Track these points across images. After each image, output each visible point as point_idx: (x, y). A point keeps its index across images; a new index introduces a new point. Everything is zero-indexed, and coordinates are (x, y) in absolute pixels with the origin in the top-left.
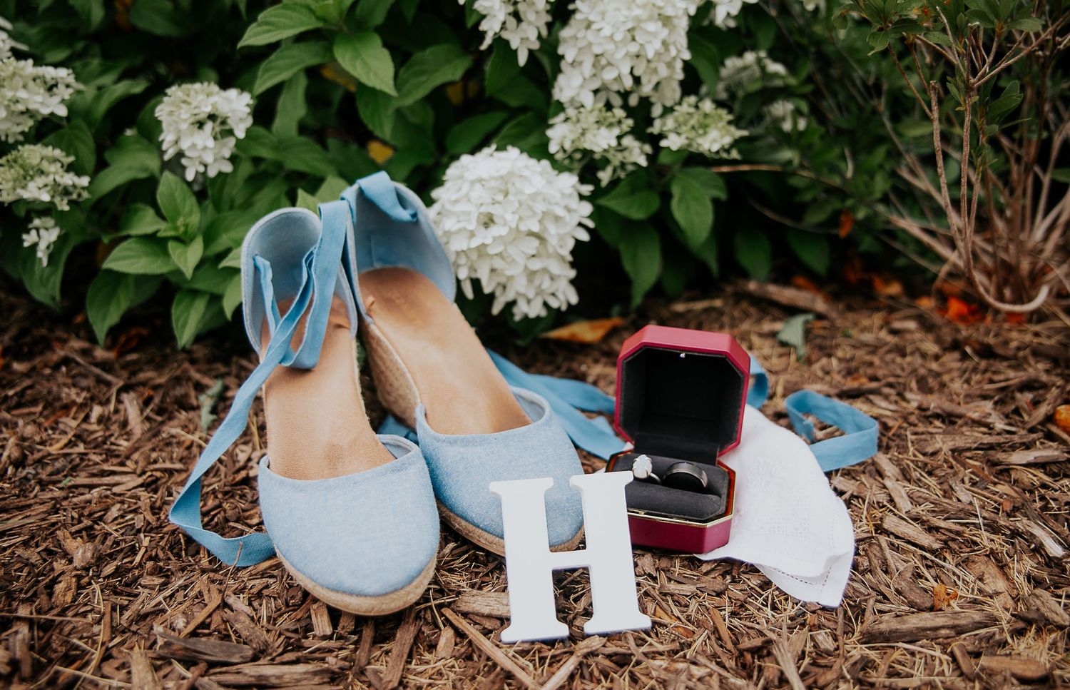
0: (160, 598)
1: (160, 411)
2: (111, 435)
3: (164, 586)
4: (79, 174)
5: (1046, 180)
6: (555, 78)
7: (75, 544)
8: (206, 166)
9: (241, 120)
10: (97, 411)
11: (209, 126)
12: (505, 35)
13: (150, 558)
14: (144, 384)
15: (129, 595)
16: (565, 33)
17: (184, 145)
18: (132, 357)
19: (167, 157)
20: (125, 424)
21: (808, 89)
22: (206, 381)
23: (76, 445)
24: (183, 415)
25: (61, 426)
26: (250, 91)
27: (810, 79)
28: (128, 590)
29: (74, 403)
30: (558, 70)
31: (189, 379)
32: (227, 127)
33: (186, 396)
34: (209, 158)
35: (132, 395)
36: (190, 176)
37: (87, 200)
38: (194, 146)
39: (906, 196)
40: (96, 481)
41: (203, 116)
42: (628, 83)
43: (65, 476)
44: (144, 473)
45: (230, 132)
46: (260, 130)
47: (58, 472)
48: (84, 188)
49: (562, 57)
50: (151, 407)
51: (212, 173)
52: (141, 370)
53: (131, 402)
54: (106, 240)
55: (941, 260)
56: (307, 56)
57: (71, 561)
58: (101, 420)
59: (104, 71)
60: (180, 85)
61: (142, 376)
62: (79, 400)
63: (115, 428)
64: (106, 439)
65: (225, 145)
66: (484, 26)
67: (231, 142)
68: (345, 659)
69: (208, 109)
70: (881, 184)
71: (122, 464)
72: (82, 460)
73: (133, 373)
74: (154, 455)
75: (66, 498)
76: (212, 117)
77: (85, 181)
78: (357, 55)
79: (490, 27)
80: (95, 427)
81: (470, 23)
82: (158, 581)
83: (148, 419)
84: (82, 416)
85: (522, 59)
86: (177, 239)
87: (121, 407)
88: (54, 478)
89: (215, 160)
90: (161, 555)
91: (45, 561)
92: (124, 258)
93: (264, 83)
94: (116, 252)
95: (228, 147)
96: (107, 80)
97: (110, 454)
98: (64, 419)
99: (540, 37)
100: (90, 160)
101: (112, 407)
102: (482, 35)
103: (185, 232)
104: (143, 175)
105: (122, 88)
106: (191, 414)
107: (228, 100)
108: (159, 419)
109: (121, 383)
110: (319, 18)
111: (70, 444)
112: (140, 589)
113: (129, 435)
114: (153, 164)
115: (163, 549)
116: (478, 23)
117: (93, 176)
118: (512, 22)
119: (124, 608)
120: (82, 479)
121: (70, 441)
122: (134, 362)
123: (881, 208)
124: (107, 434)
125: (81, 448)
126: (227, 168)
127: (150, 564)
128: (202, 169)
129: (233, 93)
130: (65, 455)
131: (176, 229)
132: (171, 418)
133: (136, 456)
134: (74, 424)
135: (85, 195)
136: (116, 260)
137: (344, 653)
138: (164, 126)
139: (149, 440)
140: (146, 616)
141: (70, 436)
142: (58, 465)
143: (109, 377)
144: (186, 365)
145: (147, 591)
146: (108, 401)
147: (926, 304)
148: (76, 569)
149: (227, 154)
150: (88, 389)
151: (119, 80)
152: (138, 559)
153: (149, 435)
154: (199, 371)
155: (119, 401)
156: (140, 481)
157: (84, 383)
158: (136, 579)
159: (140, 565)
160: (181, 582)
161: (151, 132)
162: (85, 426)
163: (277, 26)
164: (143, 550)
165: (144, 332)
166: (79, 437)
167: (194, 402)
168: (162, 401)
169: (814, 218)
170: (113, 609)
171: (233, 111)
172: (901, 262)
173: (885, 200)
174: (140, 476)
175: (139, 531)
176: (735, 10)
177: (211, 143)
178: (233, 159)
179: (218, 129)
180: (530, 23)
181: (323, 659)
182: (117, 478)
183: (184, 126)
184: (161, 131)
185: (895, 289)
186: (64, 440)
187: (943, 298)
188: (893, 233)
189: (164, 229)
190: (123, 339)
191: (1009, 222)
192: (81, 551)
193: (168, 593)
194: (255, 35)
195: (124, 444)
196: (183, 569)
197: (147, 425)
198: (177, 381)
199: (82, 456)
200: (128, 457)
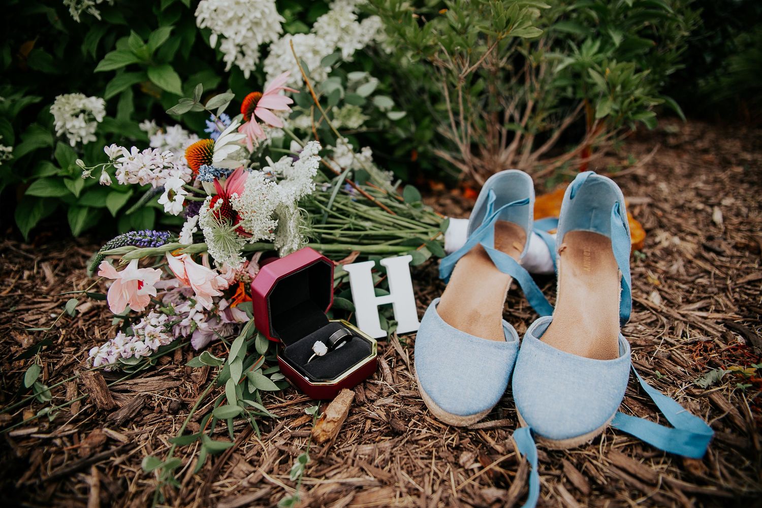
0: (75, 357)
1: (64, 270)
2: (37, 285)
3: (76, 352)
4: (6, 145)
5: (504, 132)
6: (263, 85)
7: (22, 338)
8: (81, 138)
9: (100, 112)
10: (26, 273)
11: (81, 116)
12: (237, 63)
13: (67, 339)
14: (53, 258)
15: (57, 358)
16: (267, 62)
17: (68, 126)
18: (44, 247)
19: (58, 134)
20: (44, 278)
21: (390, 90)
22: (88, 254)
23: (16, 291)
24: (77, 271)
25: (6, 283)
26: (103, 97)
27: (391, 85)
28: (56, 356)
29: (12, 270)
30: (265, 80)
31: (78, 254)
32: (91, 117)
33: (79, 262)
34: (83, 133)
35: (47, 263)
36: (73, 143)
37: (12, 159)
38: (74, 127)
39: (440, 141)
40: (30, 307)
41: (78, 111)
42: (300, 84)
43: (12, 307)
44: (58, 300)
45: (94, 119)
46: (110, 119)
47: (7, 305)
48: (10, 153)
49: (266, 73)
50: (58, 268)
51: (85, 142)
52: (50, 252)
53: (46, 267)
54: (25, 181)
55: (459, 171)
56: (133, 79)
57: (21, 346)
58: (29, 278)
59: (15, 92)
60: (63, 95)
61: (51, 255)
62: (15, 269)
63: (38, 281)
64: (33, 287)
65: (91, 126)
66: (226, 59)
67: (95, 124)
68: (179, 372)
69: (81, 106)
70: (428, 135)
71: (45, 298)
72: (21, 298)
73: (46, 254)
74: (63, 292)
75: (13, 317)
76: (83, 111)
77: (10, 149)
78: (160, 77)
79: (229, 59)
80: (26, 281)
81: (219, 58)
82: (72, 349)
83: (57, 275)
84: (18, 277)
85: (247, 75)
86: (68, 177)
87: (41, 271)
88: (5, 308)
89: (87, 135)
90: (73, 337)
91: (5, 347)
92: (37, 189)
93: (110, 93)
94: (33, 186)
95: (93, 128)
96: (17, 97)
97: (38, 294)
98: (7, 279)
99: (255, 64)
100: (11, 138)
101: (35, 271)
102: (225, 64)
103: (73, 174)
104: (44, 146)
105: (27, 100)
106: (81, 271)
107: (92, 102)
108: (63, 274)
109: (39, 258)
110: (139, 58)
111: (12, 291)
112: (63, 355)
113: (47, 284)
114: (49, 139)
115: (74, 334)
116: (223, 57)
117: (14, 147)
118: (240, 56)
119: (55, 364)
120: (22, 307)
121: (12, 289)
122: (45, 249)
123: (429, 147)
124: (34, 284)
125: (19, 292)
126: (94, 139)
127: (67, 343)
128: (79, 140)
129: (93, 99)
130: (10, 297)
131: (68, 171)
132: (71, 273)
133: (52, 293)
134: (13, 281)
135: (11, 156)
136: (34, 189)
137: (178, 370)
138: (56, 117)
139: (59, 285)
140: (67, 366)
141: (12, 286)
142: (6, 301)
143: (32, 256)
144: (76, 248)
145: (67, 355)
146: (33, 268)
147: (456, 193)
148: (24, 349)
149: (93, 130)
150: (20, 263)
151: (25, 95)
152: (60, 341)
153: (58, 283)
154: (84, 249)
155: (39, 267)
156: (56, 304)
157: (17, 260)
158: (60, 350)
159: (62, 344)
160: (86, 348)
161: (47, 123)
162: (20, 282)
163: (115, 62)
164: (62, 337)
165: (49, 234)
166: (17, 287)
167: (83, 264)
168: (65, 265)
169: (399, 153)
170: (49, 365)
171: (95, 108)
172: (442, 174)
173: (431, 142)
174: (56, 302)
175: (59, 328)
176: (352, 51)
177: (83, 124)
178: (96, 134)
179: (87, 117)
180: (250, 56)
181: (168, 374)
182: (43, 305)
183: (68, 115)
184: (54, 120)
185: (440, 187)
186: (9, 289)
187: (463, 190)
188: (436, 159)
189: (61, 172)
190: (37, 238)
191: (489, 151)
192: (26, 340)
193: (79, 354)
194: (104, 66)
195: (44, 288)
196: (86, 343)
197: (57, 278)
198: (72, 255)
199: (20, 296)
200: (48, 294)
